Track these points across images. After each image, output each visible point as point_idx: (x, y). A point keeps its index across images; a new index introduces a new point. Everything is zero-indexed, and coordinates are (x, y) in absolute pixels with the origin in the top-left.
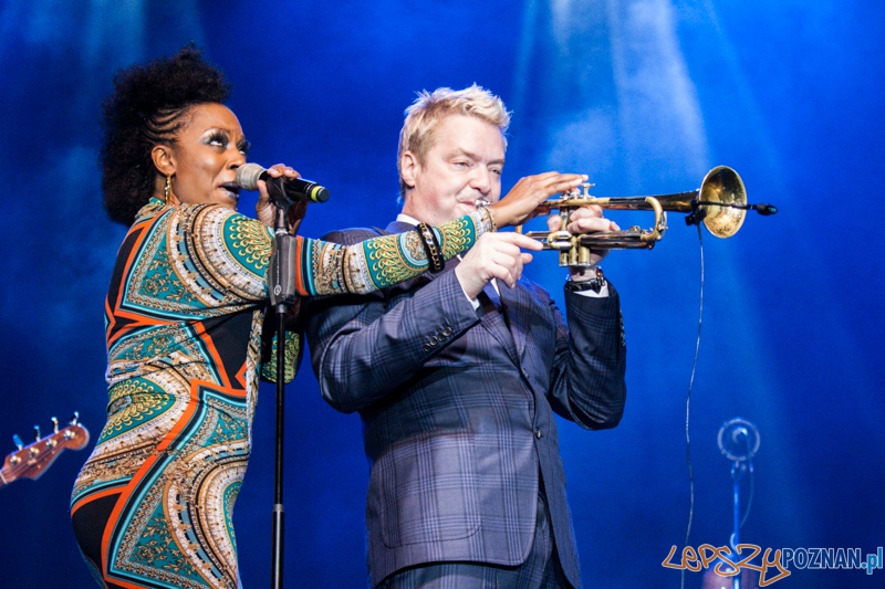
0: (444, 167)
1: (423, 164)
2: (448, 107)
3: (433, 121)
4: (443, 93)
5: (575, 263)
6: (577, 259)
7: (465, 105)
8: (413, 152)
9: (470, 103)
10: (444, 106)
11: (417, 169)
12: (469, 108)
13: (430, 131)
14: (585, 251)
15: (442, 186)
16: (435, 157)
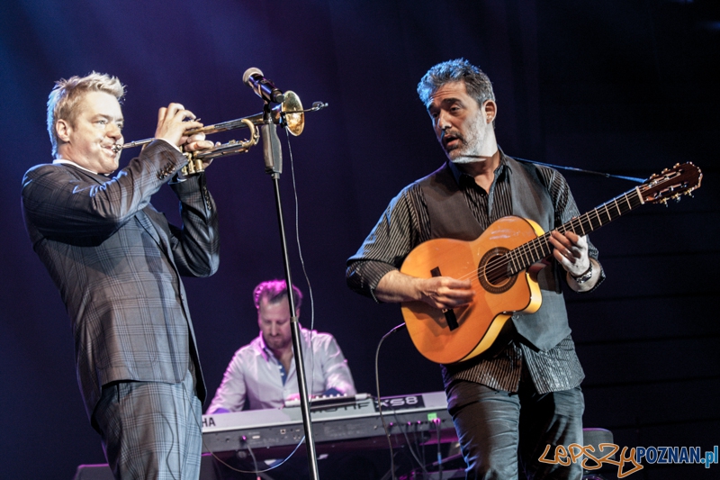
0: (89, 126)
1: (74, 126)
2: (86, 87)
3: (77, 99)
4: (76, 80)
5: (193, 172)
6: (195, 168)
7: (96, 86)
8: (64, 119)
9: (100, 83)
10: (83, 87)
11: (69, 130)
12: (99, 86)
13: (76, 104)
14: (199, 162)
15: (90, 138)
16: (83, 121)
